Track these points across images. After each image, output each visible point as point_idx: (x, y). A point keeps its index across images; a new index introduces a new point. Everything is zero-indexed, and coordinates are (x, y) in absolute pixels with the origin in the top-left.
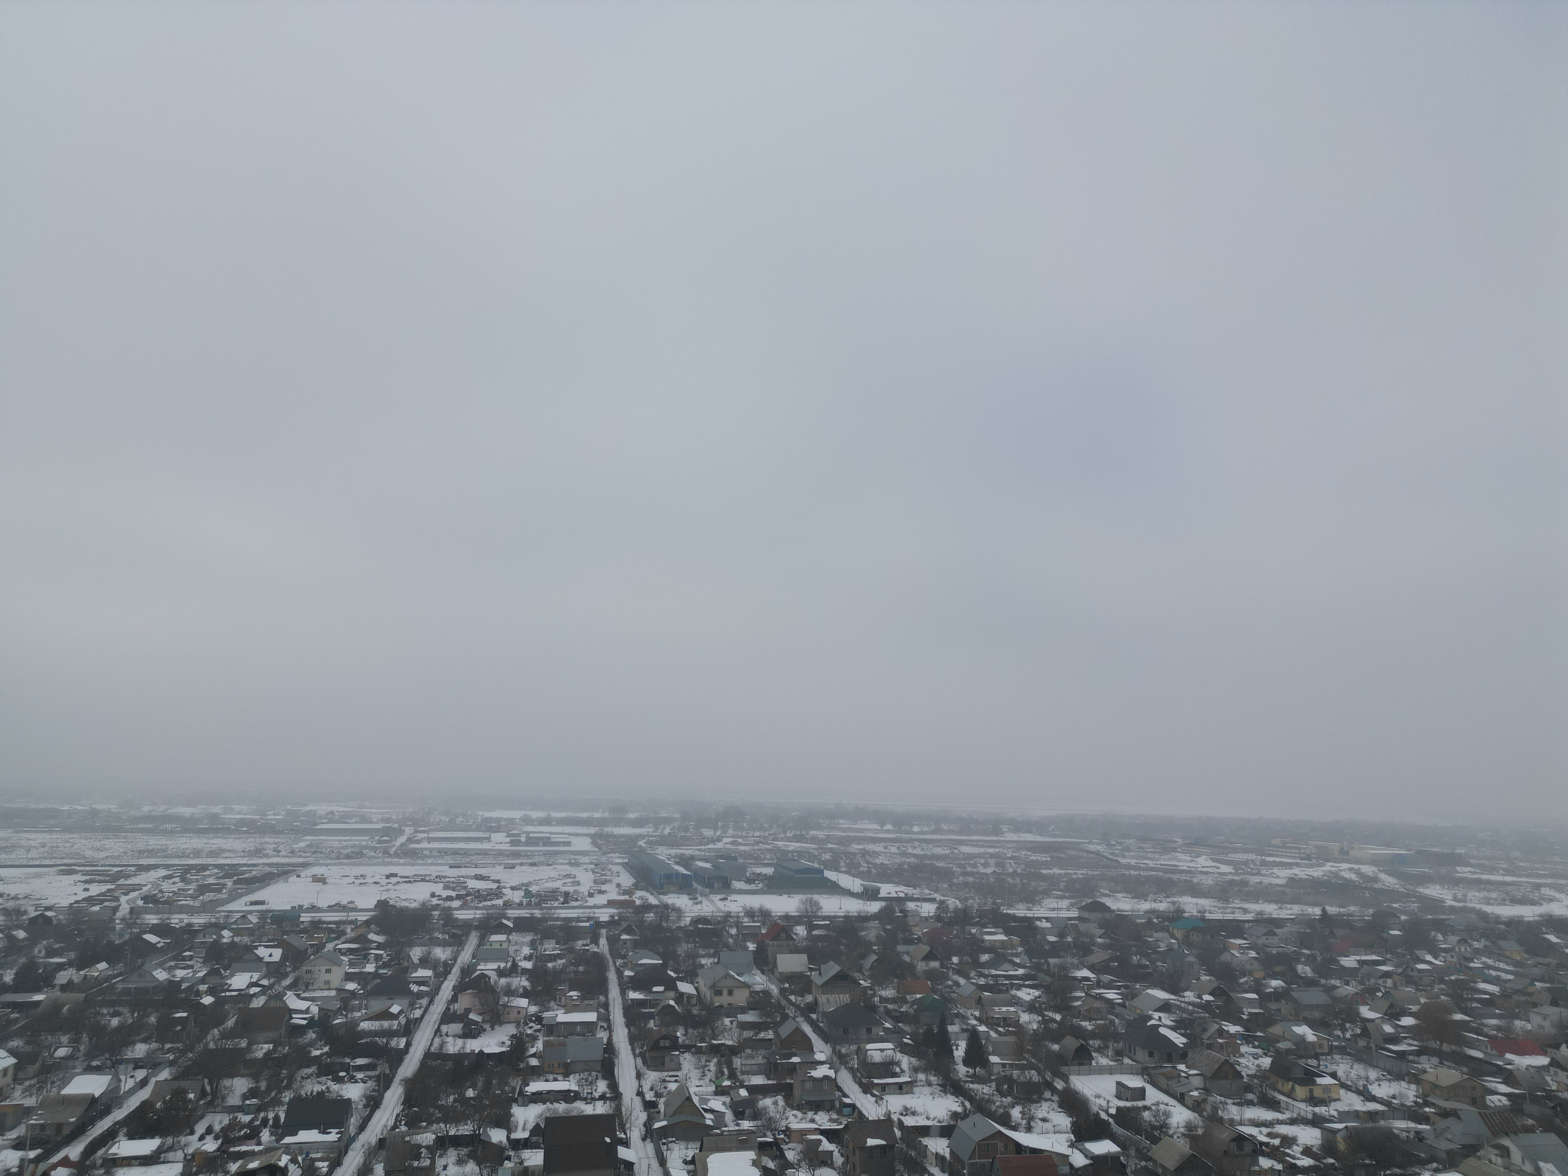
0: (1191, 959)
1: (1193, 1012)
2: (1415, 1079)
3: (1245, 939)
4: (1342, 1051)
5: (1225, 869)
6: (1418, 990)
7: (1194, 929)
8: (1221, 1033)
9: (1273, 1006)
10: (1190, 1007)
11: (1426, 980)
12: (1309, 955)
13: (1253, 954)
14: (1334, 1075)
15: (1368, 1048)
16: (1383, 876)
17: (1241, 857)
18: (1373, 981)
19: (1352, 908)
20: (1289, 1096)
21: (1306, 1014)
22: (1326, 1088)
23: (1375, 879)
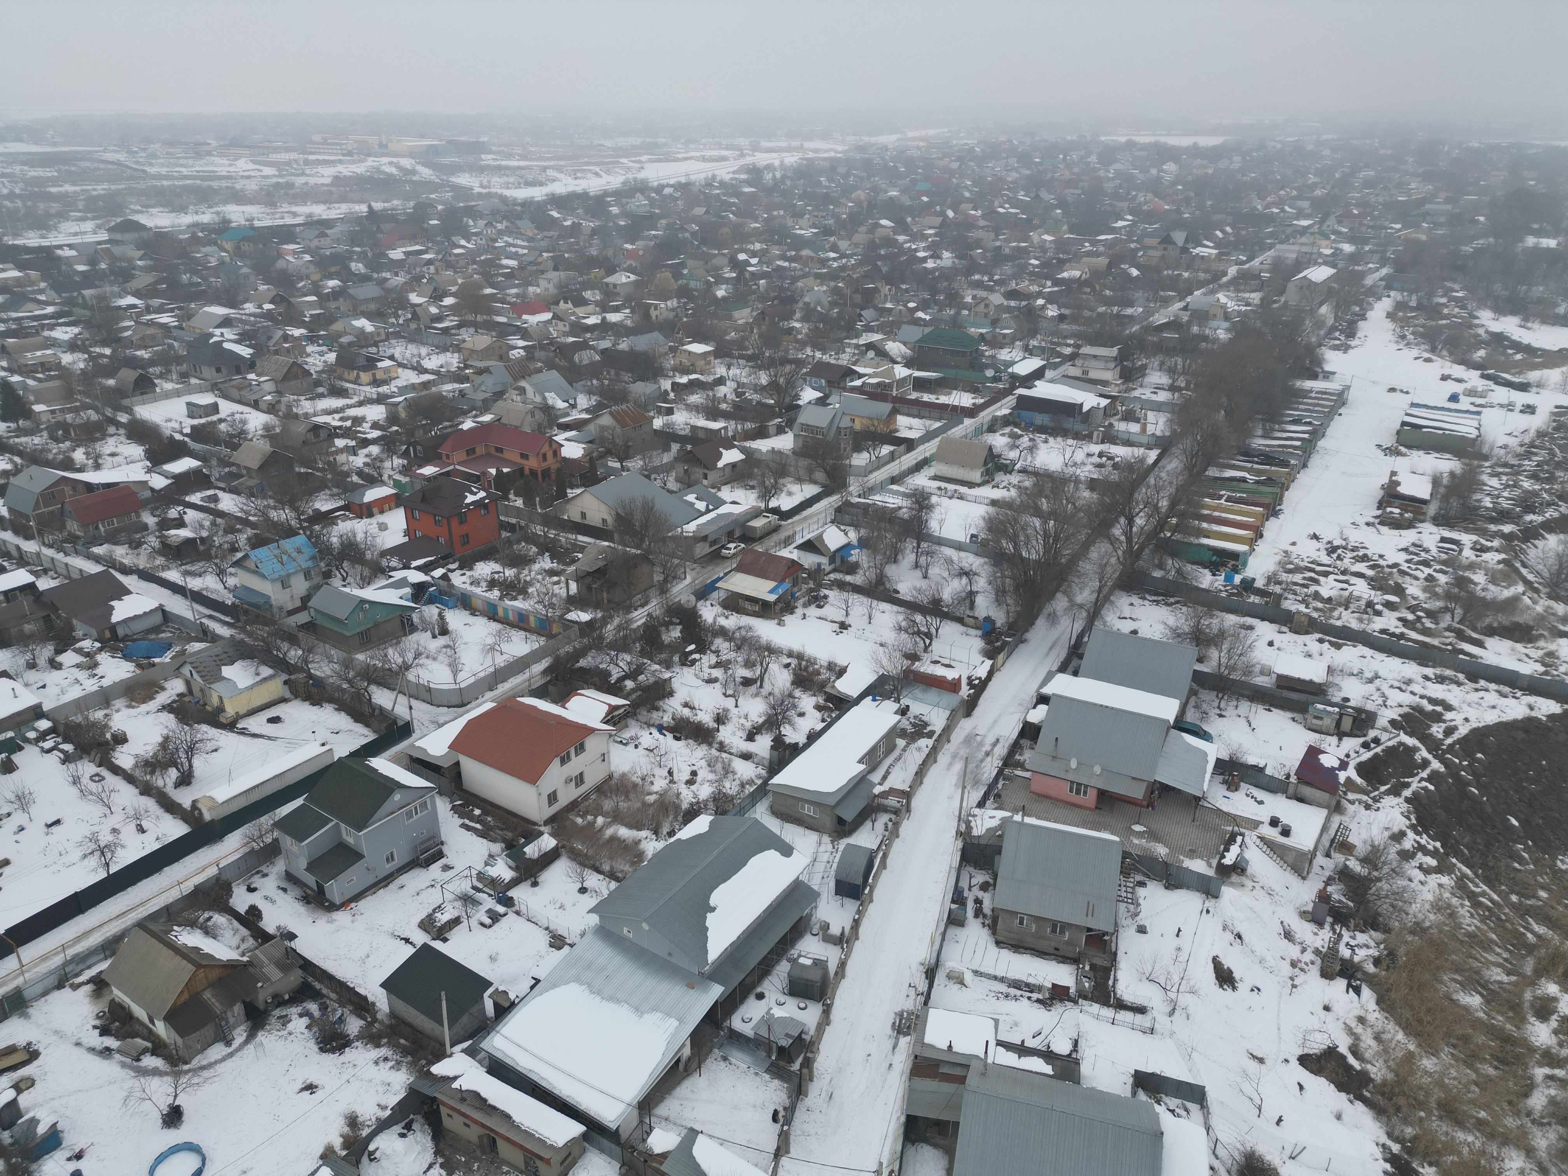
0: (245, 270)
1: (256, 322)
2: (457, 349)
3: (298, 243)
4: (397, 335)
5: (268, 171)
6: (456, 272)
7: (244, 239)
8: (286, 338)
9: (333, 305)
10: (252, 319)
11: (462, 263)
12: (360, 253)
13: (307, 258)
14: (392, 358)
15: (418, 329)
16: (420, 168)
17: (284, 157)
18: (418, 269)
19: (395, 202)
20: (355, 383)
21: (363, 308)
22: (387, 370)
23: (413, 172)
